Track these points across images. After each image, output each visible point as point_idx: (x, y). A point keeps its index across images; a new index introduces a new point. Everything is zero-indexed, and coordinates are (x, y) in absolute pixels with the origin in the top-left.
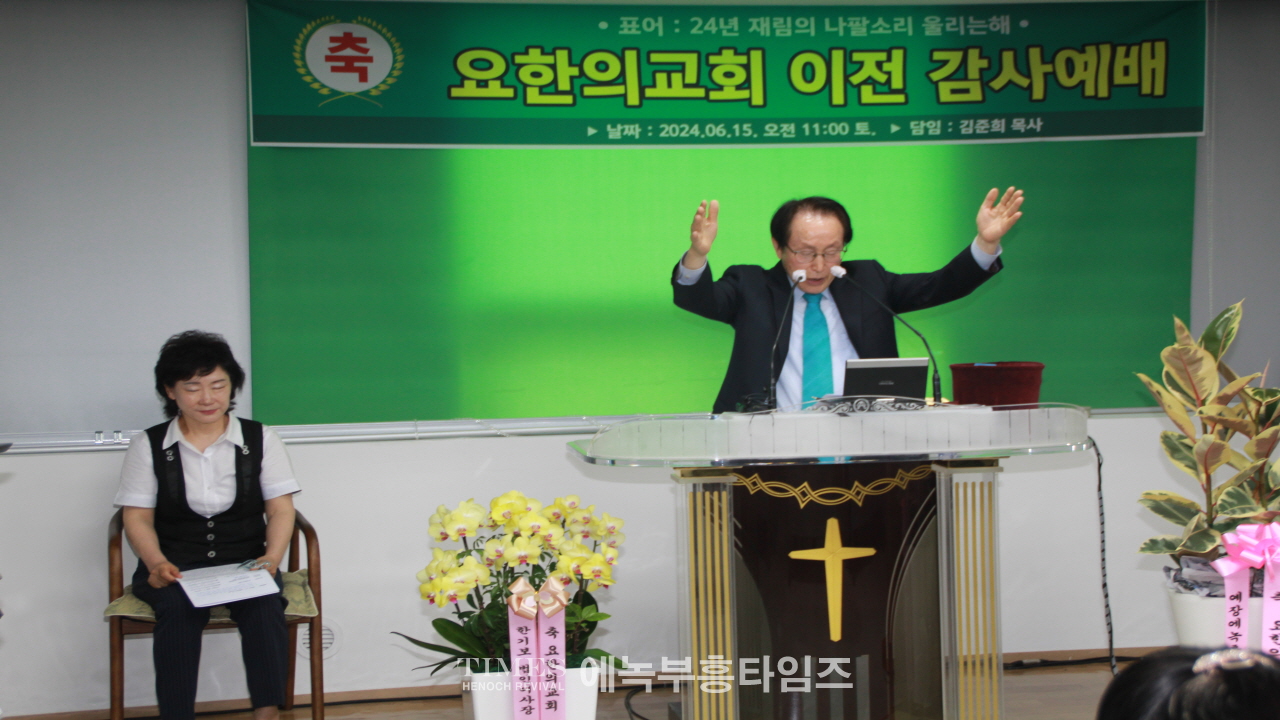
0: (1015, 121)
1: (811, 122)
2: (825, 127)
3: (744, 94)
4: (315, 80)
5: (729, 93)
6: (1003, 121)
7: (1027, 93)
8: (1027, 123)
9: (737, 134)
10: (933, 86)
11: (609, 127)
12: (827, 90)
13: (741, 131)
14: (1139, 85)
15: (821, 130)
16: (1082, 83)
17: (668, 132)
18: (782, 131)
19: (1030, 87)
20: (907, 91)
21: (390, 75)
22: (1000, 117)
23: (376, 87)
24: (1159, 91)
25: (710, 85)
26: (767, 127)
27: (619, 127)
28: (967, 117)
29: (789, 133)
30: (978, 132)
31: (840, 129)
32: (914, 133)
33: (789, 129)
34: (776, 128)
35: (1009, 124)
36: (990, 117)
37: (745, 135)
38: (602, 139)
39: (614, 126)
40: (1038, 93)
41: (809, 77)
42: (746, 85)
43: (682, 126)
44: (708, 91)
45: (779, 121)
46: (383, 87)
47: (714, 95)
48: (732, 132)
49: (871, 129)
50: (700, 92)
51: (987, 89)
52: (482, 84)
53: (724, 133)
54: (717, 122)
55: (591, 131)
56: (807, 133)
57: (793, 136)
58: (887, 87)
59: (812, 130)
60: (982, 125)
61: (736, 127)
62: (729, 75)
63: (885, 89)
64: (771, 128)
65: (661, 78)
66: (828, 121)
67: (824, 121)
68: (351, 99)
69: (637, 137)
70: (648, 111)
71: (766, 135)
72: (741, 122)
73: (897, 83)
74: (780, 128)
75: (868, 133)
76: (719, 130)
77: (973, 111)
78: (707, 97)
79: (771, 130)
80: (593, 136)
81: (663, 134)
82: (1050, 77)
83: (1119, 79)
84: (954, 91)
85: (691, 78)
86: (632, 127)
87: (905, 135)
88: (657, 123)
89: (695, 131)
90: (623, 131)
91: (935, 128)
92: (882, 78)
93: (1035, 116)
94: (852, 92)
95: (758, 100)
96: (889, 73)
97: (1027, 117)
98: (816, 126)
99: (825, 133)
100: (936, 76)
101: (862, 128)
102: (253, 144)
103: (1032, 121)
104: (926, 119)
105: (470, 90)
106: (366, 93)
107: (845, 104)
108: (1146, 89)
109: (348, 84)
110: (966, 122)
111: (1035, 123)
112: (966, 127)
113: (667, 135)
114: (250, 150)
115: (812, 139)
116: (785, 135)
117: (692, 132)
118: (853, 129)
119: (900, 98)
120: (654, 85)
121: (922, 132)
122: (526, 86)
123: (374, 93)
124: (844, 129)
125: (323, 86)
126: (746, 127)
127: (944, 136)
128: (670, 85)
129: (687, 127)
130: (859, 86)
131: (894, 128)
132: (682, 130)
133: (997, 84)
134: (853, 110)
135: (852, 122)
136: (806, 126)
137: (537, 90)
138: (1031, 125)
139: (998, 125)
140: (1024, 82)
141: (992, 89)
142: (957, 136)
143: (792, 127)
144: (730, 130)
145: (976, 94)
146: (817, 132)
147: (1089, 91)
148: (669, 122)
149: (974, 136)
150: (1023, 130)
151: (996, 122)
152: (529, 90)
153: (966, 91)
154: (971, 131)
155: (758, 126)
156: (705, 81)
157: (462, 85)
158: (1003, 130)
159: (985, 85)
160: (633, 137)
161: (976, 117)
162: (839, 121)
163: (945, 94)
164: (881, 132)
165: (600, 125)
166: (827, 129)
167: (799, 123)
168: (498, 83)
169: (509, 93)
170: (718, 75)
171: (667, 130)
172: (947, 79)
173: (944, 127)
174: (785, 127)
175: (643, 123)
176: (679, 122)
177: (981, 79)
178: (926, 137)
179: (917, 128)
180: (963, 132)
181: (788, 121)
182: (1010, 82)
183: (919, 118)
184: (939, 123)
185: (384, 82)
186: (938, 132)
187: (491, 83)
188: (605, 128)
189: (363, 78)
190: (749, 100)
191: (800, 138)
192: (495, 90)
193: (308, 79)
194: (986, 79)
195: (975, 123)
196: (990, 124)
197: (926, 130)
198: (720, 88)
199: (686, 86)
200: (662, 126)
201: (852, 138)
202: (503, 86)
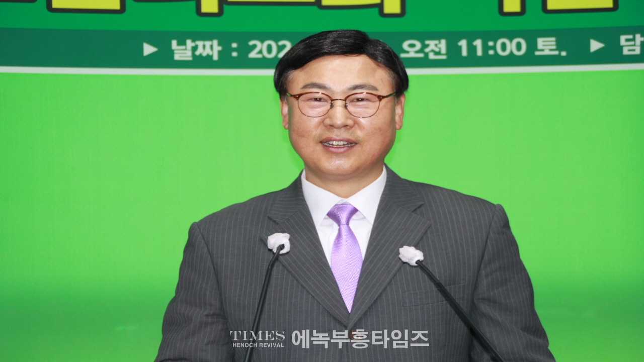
1: (471, 37)
2: (491, 44)
11: (174, 43)
15: (486, 48)
17: (260, 52)
18: (427, 50)
26: (405, 45)
27: (189, 43)
29: (437, 53)
31: (513, 47)
32: (626, 52)
33: (438, 47)
34: (418, 45)
38: (164, 59)
39: (182, 43)
43: (281, 43)
45: (422, 37)
49: (559, 47)
55: (148, 49)
56: (464, 53)
57: (444, 57)
59: (472, 49)
64: (412, 46)
66: (494, 36)
67: (489, 36)
69: (216, 58)
70: (232, 21)
71: (404, 56)
74: (425, 46)
75: (556, 53)
78: (318, 2)
79: (411, 49)
80: (151, 55)
81: (253, 55)
86: (208, 44)
87: (612, 55)
88: (244, 39)
90: (195, 49)
95: (393, 6)
98: (478, 43)
99: (491, 52)
101: (546, 46)
107: (522, 12)
113: (260, 56)
115: (472, 61)
116: (432, 56)
118: (532, 46)
119: (605, 2)
121: (637, 51)
124: (519, 46)
131: (595, 46)
134: (535, 19)
135: (531, 37)
136: (463, 43)
143: (443, 45)
146: (479, 52)
148: (262, 38)
160: (209, 57)
162: (511, 35)
164: (574, 51)
165: (162, 40)
166: (494, 48)
167: (452, 39)
171: (259, 49)
174: (432, 44)
175: (225, 39)
176: (277, 37)
179: (629, 44)
181: (436, 36)
183: (632, 30)
188: (169, 45)
190: (381, 5)
191: (454, 59)
200: (251, 43)
201: (531, 59)
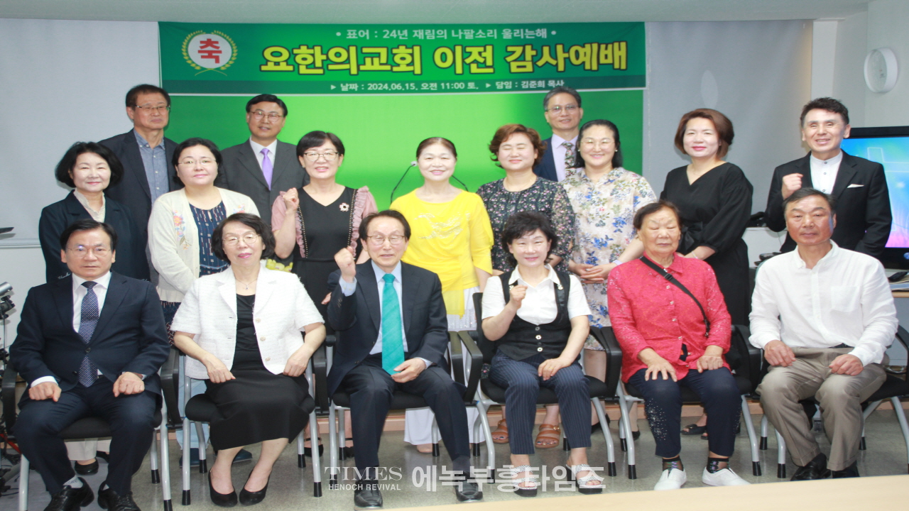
0: (550, 82)
1: (445, 82)
2: (452, 84)
3: (411, 68)
4: (193, 62)
5: (403, 68)
6: (544, 82)
7: (555, 68)
8: (556, 82)
9: (407, 88)
10: (508, 64)
11: (342, 85)
12: (453, 66)
13: (410, 87)
14: (613, 64)
15: (450, 86)
16: (584, 63)
19: (557, 65)
20: (495, 66)
21: (231, 60)
22: (542, 79)
23: (224, 66)
24: (623, 67)
25: (394, 64)
26: (423, 85)
27: (347, 85)
28: (525, 80)
29: (434, 88)
30: (531, 87)
31: (460, 86)
32: (498, 88)
33: (434, 86)
34: (427, 85)
35: (546, 83)
36: (537, 80)
37: (411, 89)
38: (338, 91)
39: (344, 85)
40: (561, 68)
41: (444, 60)
42: (412, 63)
43: (379, 84)
44: (392, 67)
45: (429, 82)
46: (227, 66)
47: (395, 69)
48: (405, 87)
49: (476, 86)
50: (388, 68)
51: (535, 66)
52: (277, 64)
53: (401, 87)
54: (397, 83)
55: (333, 87)
56: (443, 88)
57: (436, 89)
58: (484, 65)
59: (446, 86)
60: (533, 84)
61: (407, 85)
62: (403, 59)
63: (483, 66)
65: (368, 60)
66: (454, 82)
67: (452, 82)
68: (211, 72)
69: (356, 90)
70: (362, 77)
71: (422, 89)
72: (409, 82)
73: (489, 63)
74: (429, 86)
75: (474, 88)
76: (398, 87)
77: (529, 77)
78: (391, 70)
79: (425, 86)
80: (334, 89)
81: (369, 89)
82: (567, 60)
83: (603, 61)
84: (518, 67)
85: (384, 60)
86: (354, 85)
87: (493, 89)
88: (366, 83)
89: (386, 87)
90: (349, 87)
91: (509, 85)
92: (481, 60)
93: (560, 79)
94: (466, 67)
95: (418, 71)
96: (485, 58)
97: (556, 80)
98: (448, 84)
99: (452, 88)
100: (509, 59)
101: (471, 85)
103: (558, 82)
104: (504, 80)
105: (271, 67)
106: (218, 69)
107: (463, 74)
108: (617, 66)
109: (210, 64)
110: (524, 82)
111: (560, 82)
112: (525, 84)
113: (372, 89)
115: (446, 91)
116: (432, 89)
117: (384, 87)
118: (466, 86)
119: (491, 70)
120: (364, 64)
121: (502, 88)
122: (299, 65)
123: (223, 68)
124: (462, 85)
125: (197, 65)
126: (412, 85)
127: (513, 89)
128: (372, 64)
129: (381, 85)
130: (469, 64)
131: (488, 85)
132: (379, 86)
133: (540, 63)
134: (467, 76)
135: (466, 82)
136: (443, 84)
137: (305, 67)
138: (558, 84)
139: (541, 84)
140: (554, 62)
141: (537, 66)
142: (520, 89)
143: (436, 85)
145: (529, 68)
146: (448, 88)
147: (587, 67)
148: (372, 82)
149: (529, 89)
150: (554, 86)
151: (540, 82)
152: (301, 67)
153: (524, 67)
154: (527, 87)
155: (418, 84)
156: (391, 62)
157: (266, 65)
158: (544, 86)
159: (534, 63)
160: (354, 90)
161: (529, 80)
162: (459, 82)
163: (514, 69)
164: (481, 87)
165: (337, 84)
166: (453, 86)
167: (439, 83)
168: (285, 63)
169: (291, 68)
170: (397, 59)
171: (372, 87)
172: (515, 60)
173: (513, 85)
174: (432, 85)
175: (359, 83)
176: (378, 82)
177: (532, 61)
178: (504, 90)
179: (499, 85)
180: (523, 87)
181: (433, 82)
182: (547, 62)
183: (500, 80)
184: (511, 83)
185: (228, 63)
186: (510, 87)
187: (281, 63)
188: (340, 86)
189: (217, 60)
190: (413, 71)
191: (439, 90)
192: (283, 67)
193: (189, 62)
194: (535, 61)
195: (529, 83)
196: (537, 83)
197: (504, 86)
198: (398, 65)
199: (381, 64)
200: (369, 85)
201: (466, 90)
202: (287, 65)
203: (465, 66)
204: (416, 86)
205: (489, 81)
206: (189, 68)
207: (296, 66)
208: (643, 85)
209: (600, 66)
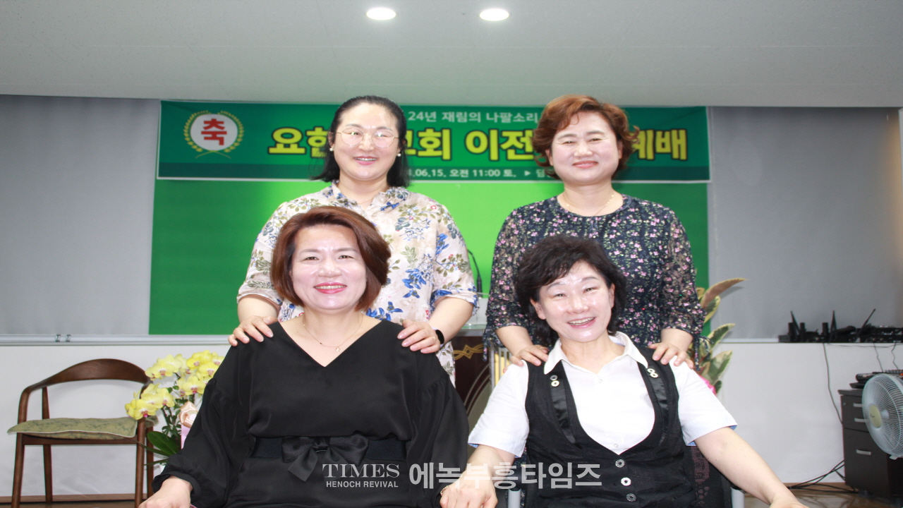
1: (478, 169)
2: (486, 171)
3: (438, 153)
4: (195, 144)
5: (430, 152)
9: (434, 174)
12: (487, 153)
13: (437, 173)
14: (671, 153)
15: (484, 173)
18: (461, 173)
21: (236, 141)
23: (228, 148)
24: (683, 157)
25: (419, 148)
26: (452, 171)
29: (465, 175)
31: (495, 173)
32: (538, 176)
33: (465, 173)
34: (457, 171)
37: (439, 175)
41: (477, 144)
42: (440, 148)
44: (417, 151)
45: (459, 168)
46: (232, 148)
47: (421, 153)
48: (432, 174)
49: (513, 173)
50: (413, 152)
52: (287, 146)
53: (426, 174)
54: (422, 168)
56: (475, 175)
57: (467, 176)
58: (523, 151)
59: (478, 174)
61: (434, 171)
62: (430, 143)
63: (522, 152)
66: (488, 168)
67: (485, 169)
68: (214, 154)
71: (451, 176)
72: (437, 168)
74: (459, 172)
75: (511, 176)
76: (424, 173)
78: (417, 155)
79: (454, 173)
83: (659, 149)
87: (533, 177)
92: (520, 146)
94: (503, 153)
95: (447, 156)
96: (524, 144)
98: (481, 172)
99: (486, 175)
101: (508, 173)
102: (158, 178)
105: (280, 149)
106: (222, 151)
107: (498, 160)
108: (675, 155)
109: (213, 146)
114: (157, 182)
115: (478, 178)
116: (462, 176)
118: (502, 173)
122: (311, 147)
123: (227, 151)
124: (497, 173)
125: (199, 147)
126: (439, 171)
130: (506, 150)
131: (527, 173)
134: (503, 163)
135: (502, 169)
136: (475, 172)
137: (318, 150)
143: (467, 172)
144: (430, 172)
146: (481, 174)
147: (642, 156)
152: (314, 150)
155: (447, 171)
156: (416, 145)
157: (275, 146)
162: (494, 168)
164: (519, 175)
166: (487, 173)
167: (471, 170)
168: (296, 146)
169: (302, 151)
170: (423, 143)
174: (463, 172)
179: (540, 173)
181: (464, 168)
185: (233, 145)
187: (292, 146)
189: (222, 142)
190: (441, 157)
191: (471, 177)
192: (294, 149)
193: (191, 143)
198: (424, 149)
201: (502, 178)
202: (299, 147)
203: (501, 152)
204: (444, 173)
205: (528, 169)
206: (189, 149)
207: (308, 148)
208: (706, 177)
209: (657, 156)
